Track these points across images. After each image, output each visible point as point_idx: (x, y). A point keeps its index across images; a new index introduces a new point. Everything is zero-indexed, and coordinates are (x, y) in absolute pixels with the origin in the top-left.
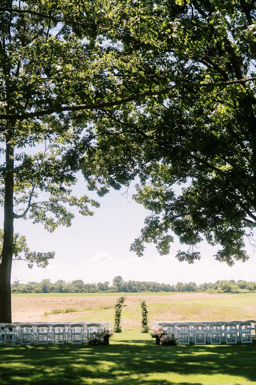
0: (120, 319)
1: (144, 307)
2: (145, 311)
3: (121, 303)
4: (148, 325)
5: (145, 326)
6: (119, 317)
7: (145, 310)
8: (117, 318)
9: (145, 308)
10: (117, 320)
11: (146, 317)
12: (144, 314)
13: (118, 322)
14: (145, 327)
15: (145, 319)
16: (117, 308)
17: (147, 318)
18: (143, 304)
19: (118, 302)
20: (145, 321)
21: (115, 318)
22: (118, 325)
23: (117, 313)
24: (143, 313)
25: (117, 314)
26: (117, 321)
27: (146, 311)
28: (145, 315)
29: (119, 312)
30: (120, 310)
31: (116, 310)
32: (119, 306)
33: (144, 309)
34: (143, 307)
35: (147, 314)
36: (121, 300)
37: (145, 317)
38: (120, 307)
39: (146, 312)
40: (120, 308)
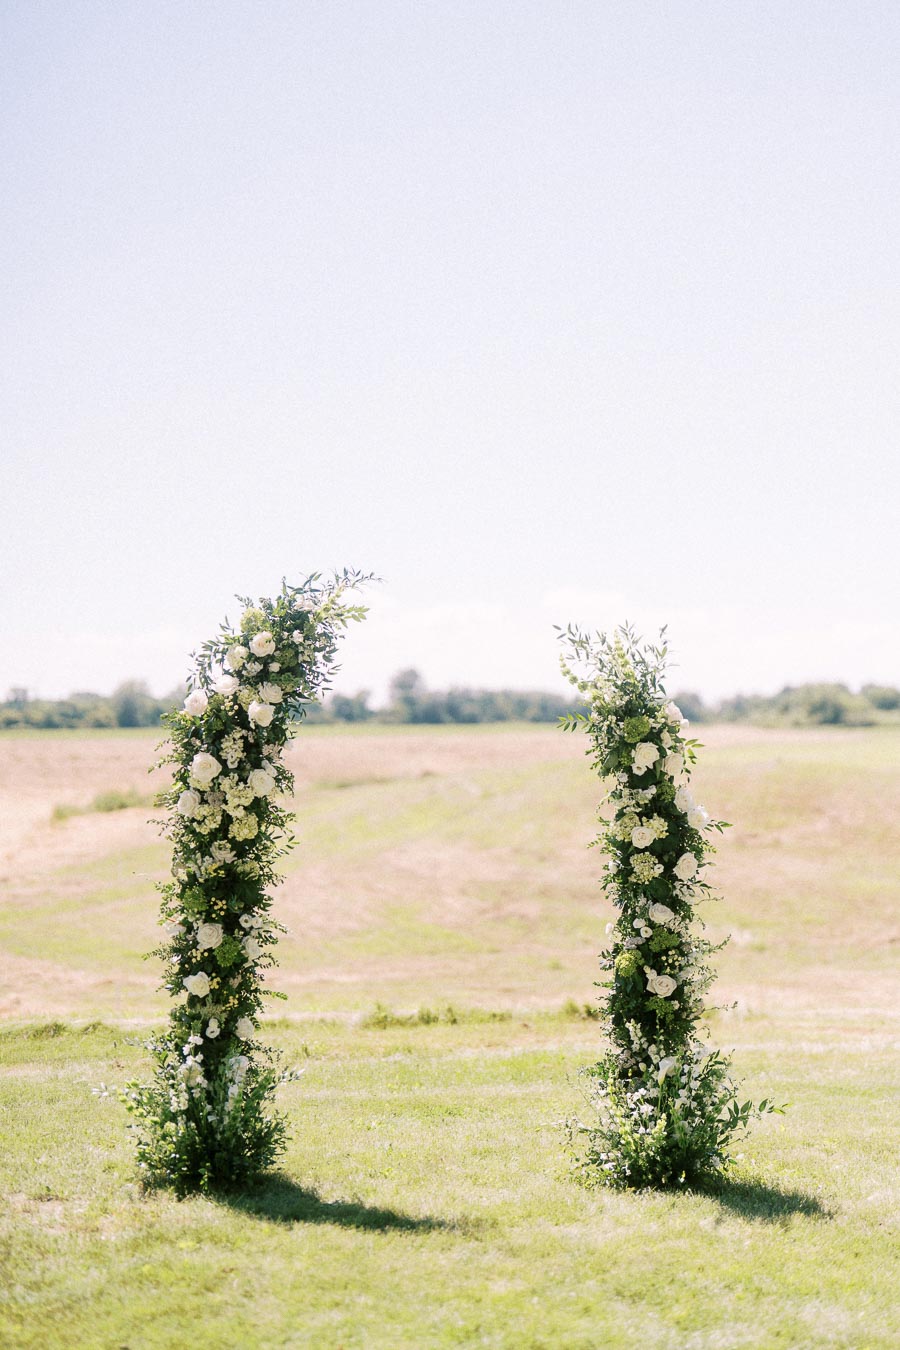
0: (252, 949)
1: (644, 757)
2: (657, 828)
3: (272, 693)
4: (704, 1040)
5: (667, 1065)
6: (230, 924)
7: (663, 807)
8: (210, 937)
9: (653, 776)
10: (210, 964)
11: (676, 905)
12: (648, 870)
13: (217, 997)
14: (671, 1085)
15: (660, 952)
16: (204, 767)
17: (694, 932)
18: (627, 712)
19: (225, 685)
20: (661, 985)
21: (167, 932)
22: (216, 1053)
23: (204, 848)
24: (626, 849)
25: (208, 867)
26: (199, 984)
27: (678, 823)
28: (665, 891)
29: (242, 831)
30: (259, 808)
31: (188, 805)
32: (233, 750)
33: (636, 783)
34: (617, 755)
35: (685, 867)
36: (263, 642)
37: (661, 914)
38: (253, 756)
39: (679, 840)
40: (261, 782)
